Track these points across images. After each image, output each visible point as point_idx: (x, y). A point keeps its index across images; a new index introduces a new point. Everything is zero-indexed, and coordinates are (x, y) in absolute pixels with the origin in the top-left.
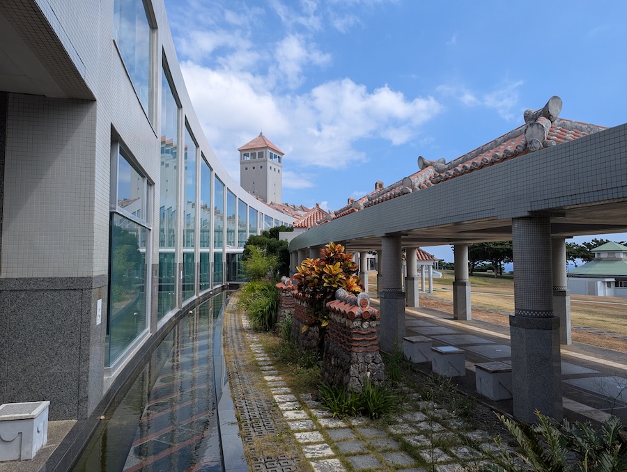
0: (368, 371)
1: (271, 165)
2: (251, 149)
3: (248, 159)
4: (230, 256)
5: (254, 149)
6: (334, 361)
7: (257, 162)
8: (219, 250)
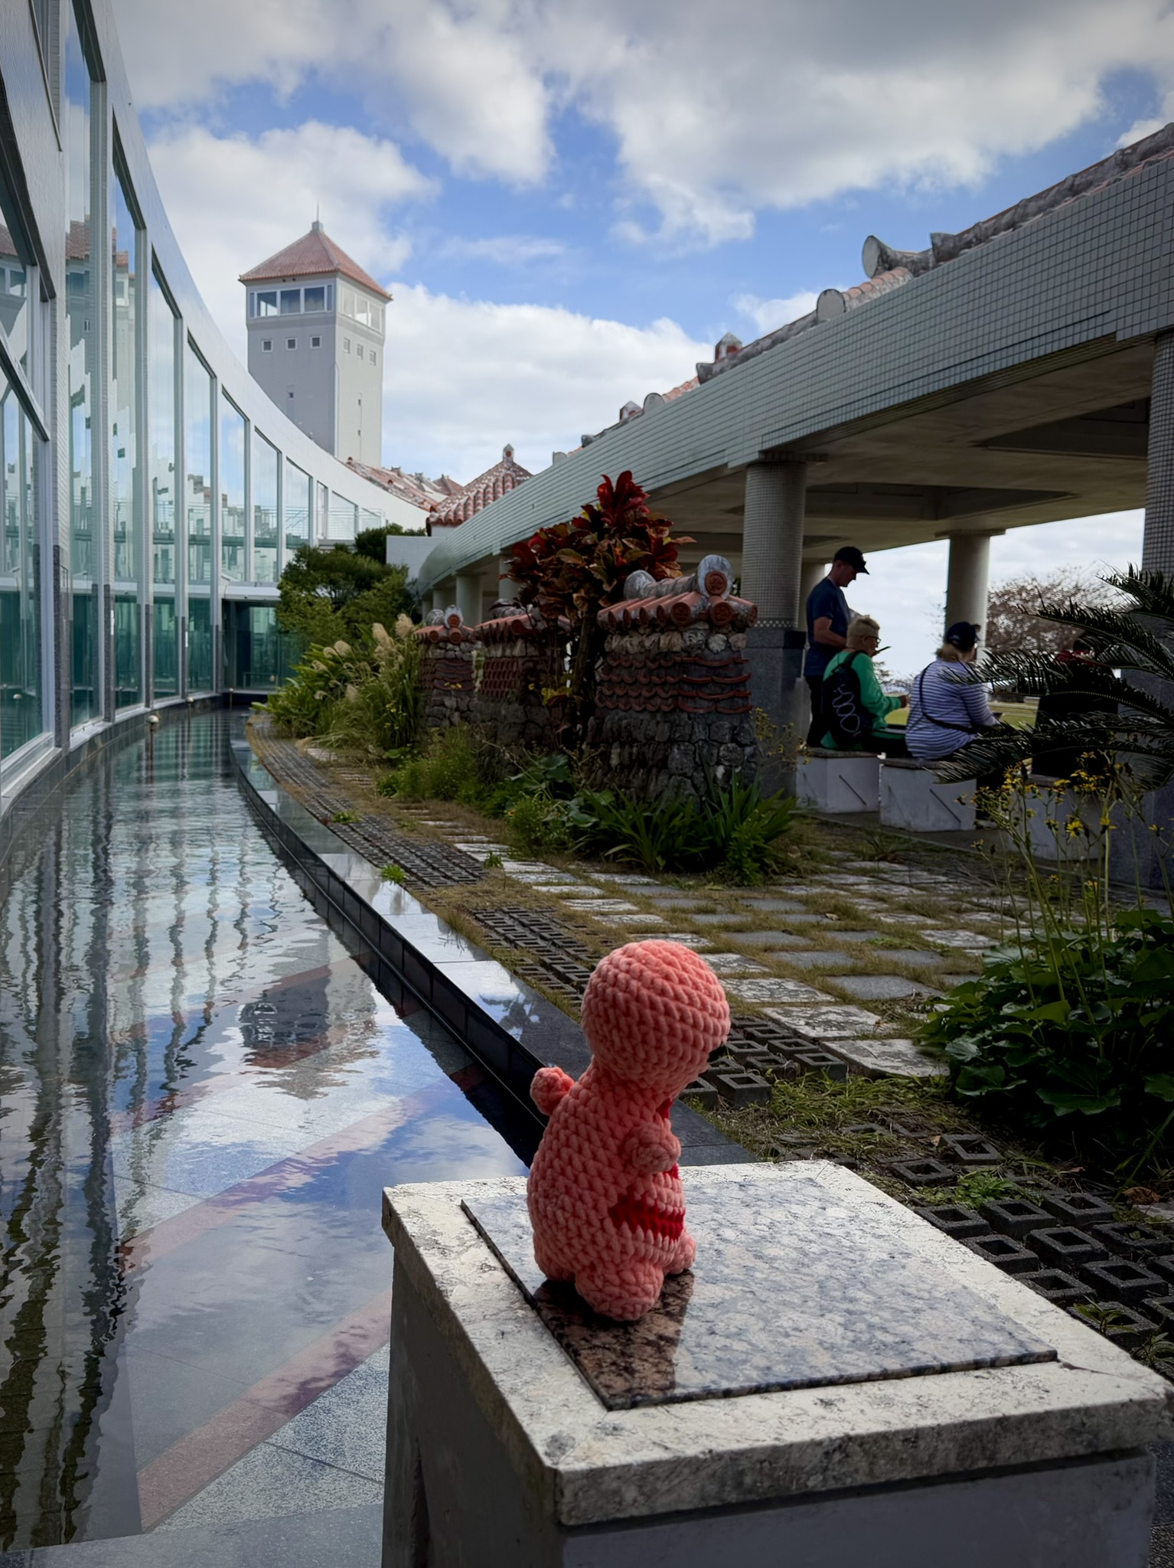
0: (719, 763)
1: (350, 335)
2: (284, 279)
3: (273, 311)
4: (233, 608)
5: (294, 278)
6: (620, 755)
7: (303, 323)
8: (203, 590)
